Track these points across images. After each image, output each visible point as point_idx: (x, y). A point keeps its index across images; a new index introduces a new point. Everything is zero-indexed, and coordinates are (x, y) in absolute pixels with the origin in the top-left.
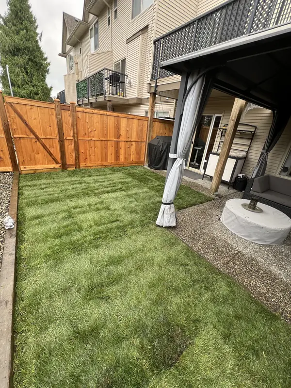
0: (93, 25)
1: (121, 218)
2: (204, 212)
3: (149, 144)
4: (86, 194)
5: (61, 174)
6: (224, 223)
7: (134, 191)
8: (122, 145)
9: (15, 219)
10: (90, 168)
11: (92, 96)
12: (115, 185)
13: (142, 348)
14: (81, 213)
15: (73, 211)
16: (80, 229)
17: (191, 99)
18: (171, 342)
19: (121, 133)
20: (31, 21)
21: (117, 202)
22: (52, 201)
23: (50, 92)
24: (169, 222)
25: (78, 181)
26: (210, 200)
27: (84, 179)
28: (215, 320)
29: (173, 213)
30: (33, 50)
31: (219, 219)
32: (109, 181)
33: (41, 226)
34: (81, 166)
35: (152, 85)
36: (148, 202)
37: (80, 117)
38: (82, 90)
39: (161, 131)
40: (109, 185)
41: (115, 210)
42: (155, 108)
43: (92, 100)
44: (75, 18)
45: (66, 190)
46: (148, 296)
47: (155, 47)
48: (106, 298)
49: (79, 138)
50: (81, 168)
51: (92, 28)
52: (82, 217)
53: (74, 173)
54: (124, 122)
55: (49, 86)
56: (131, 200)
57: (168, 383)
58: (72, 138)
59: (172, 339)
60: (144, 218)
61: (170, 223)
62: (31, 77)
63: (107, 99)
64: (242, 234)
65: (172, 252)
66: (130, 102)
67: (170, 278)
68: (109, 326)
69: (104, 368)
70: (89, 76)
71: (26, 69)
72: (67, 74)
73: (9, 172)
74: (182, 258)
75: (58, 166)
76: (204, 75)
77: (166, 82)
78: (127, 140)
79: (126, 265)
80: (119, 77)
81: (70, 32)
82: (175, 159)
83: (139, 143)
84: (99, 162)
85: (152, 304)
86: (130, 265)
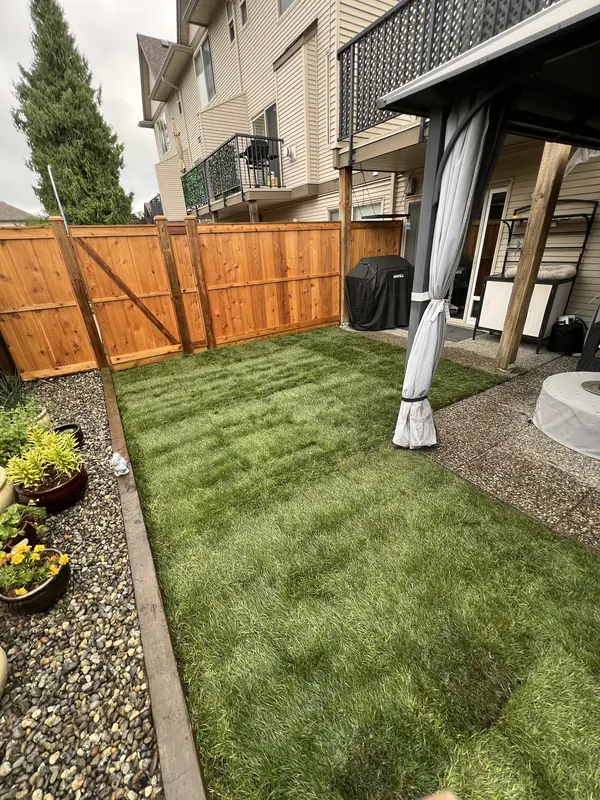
0: (199, 47)
1: (319, 439)
2: (492, 408)
3: (347, 278)
4: (240, 397)
5: (183, 362)
6: (543, 429)
7: (333, 380)
8: (293, 288)
9: (127, 456)
10: (234, 344)
11: (216, 198)
12: (291, 372)
13: (420, 690)
14: (240, 436)
15: (225, 432)
16: (246, 466)
17: (457, 165)
18: (478, 680)
19: (288, 265)
20: (78, 67)
21: (304, 406)
22: (182, 416)
23: (130, 203)
24: (422, 436)
25: (217, 372)
26: (500, 381)
27: (229, 367)
28: (563, 633)
29: (428, 417)
30: (90, 125)
31: (530, 422)
32: (277, 365)
33: (173, 465)
34: (218, 342)
35: (341, 152)
36: (366, 399)
37: (206, 244)
38: (195, 188)
39: (370, 247)
40: (280, 373)
41: (304, 422)
42: (354, 199)
43: (217, 205)
44: (160, 41)
45: (201, 393)
46: (410, 590)
47: (342, 65)
48: (325, 596)
49: (209, 288)
50: (219, 347)
51: (198, 54)
52: (244, 442)
53: (208, 358)
54: (291, 241)
55: (127, 193)
56: (330, 399)
57: (490, 757)
58: (196, 289)
59: (478, 674)
60: (365, 435)
61: (425, 437)
62: (93, 181)
63: (248, 198)
64: (590, 450)
65: (440, 499)
66: (296, 196)
67: (447, 552)
68: (345, 648)
69: (356, 727)
70: (205, 157)
71: (81, 167)
72: (158, 161)
73: (92, 370)
74: (463, 510)
75: (176, 348)
76: (485, 106)
77: (374, 138)
78: (302, 276)
79: (350, 530)
80: (267, 147)
81: (156, 72)
82: (425, 304)
83: (327, 279)
84: (251, 330)
85: (420, 605)
86: (358, 529)
